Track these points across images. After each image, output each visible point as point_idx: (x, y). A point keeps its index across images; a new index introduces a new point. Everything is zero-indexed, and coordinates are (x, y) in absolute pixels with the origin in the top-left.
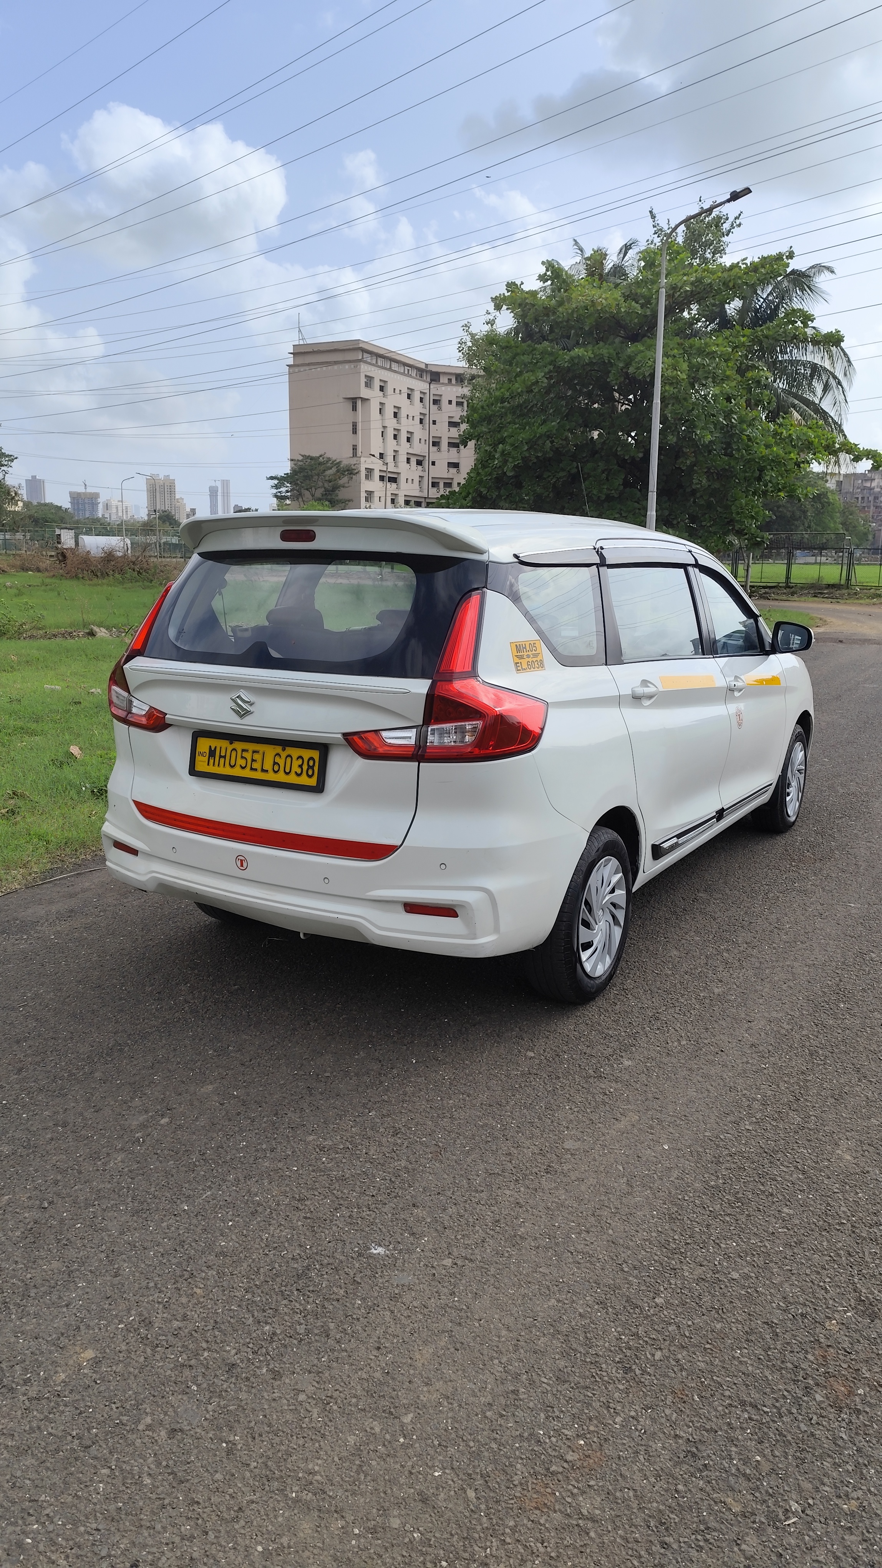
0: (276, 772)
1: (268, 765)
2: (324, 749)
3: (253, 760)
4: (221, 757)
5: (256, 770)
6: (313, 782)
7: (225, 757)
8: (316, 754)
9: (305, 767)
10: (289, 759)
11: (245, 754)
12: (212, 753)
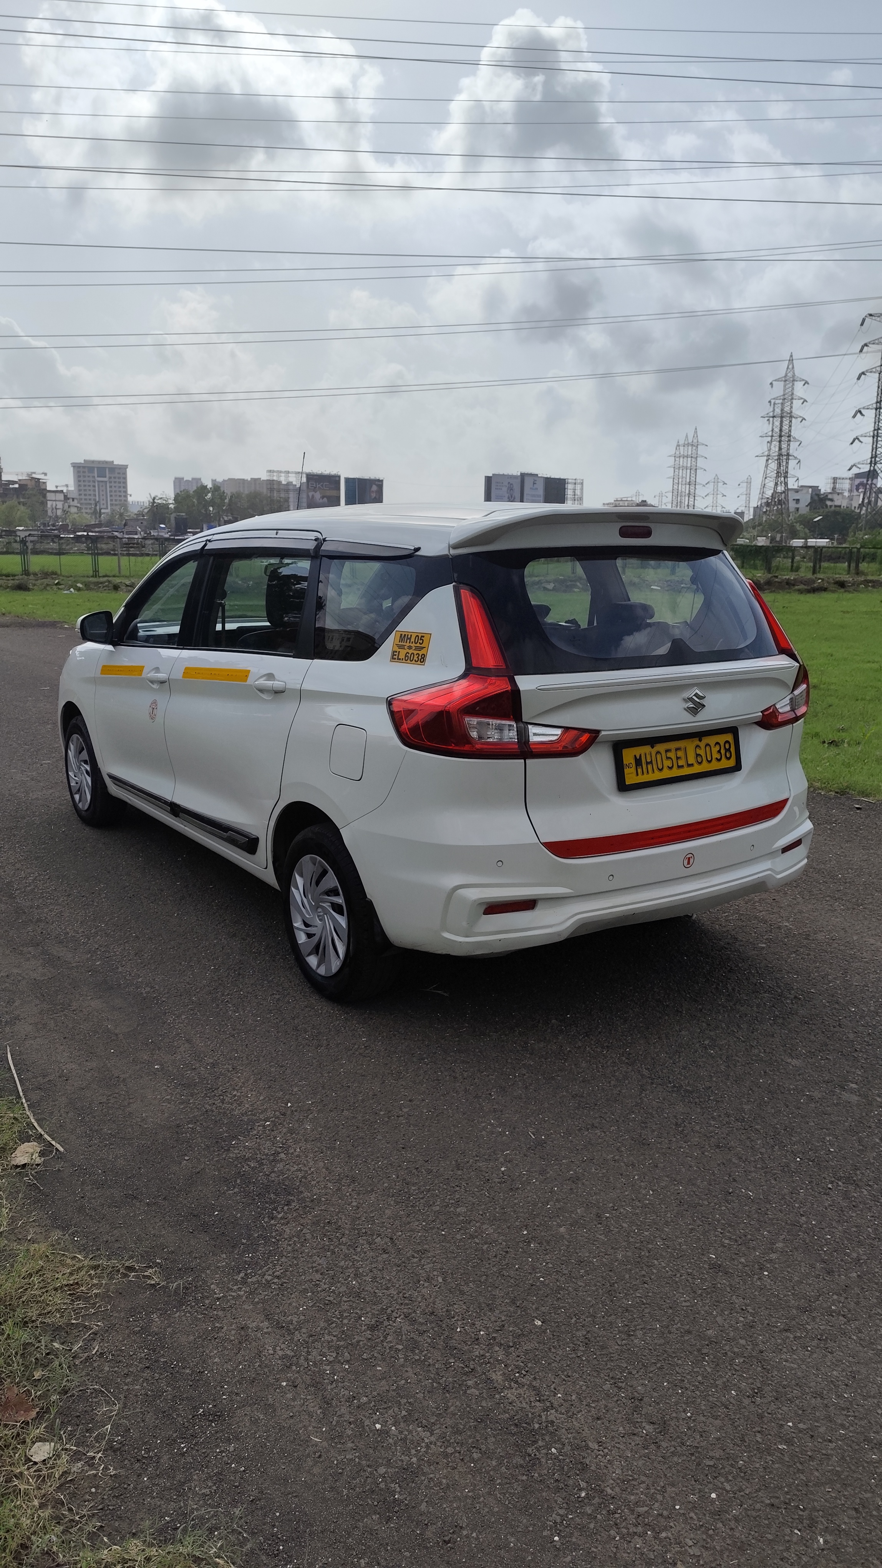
0: (700, 763)
1: (691, 760)
2: (733, 730)
3: (678, 758)
4: (647, 763)
5: (682, 766)
6: (732, 763)
7: (651, 762)
8: (729, 737)
9: (723, 751)
10: (708, 748)
11: (669, 755)
12: (638, 762)
